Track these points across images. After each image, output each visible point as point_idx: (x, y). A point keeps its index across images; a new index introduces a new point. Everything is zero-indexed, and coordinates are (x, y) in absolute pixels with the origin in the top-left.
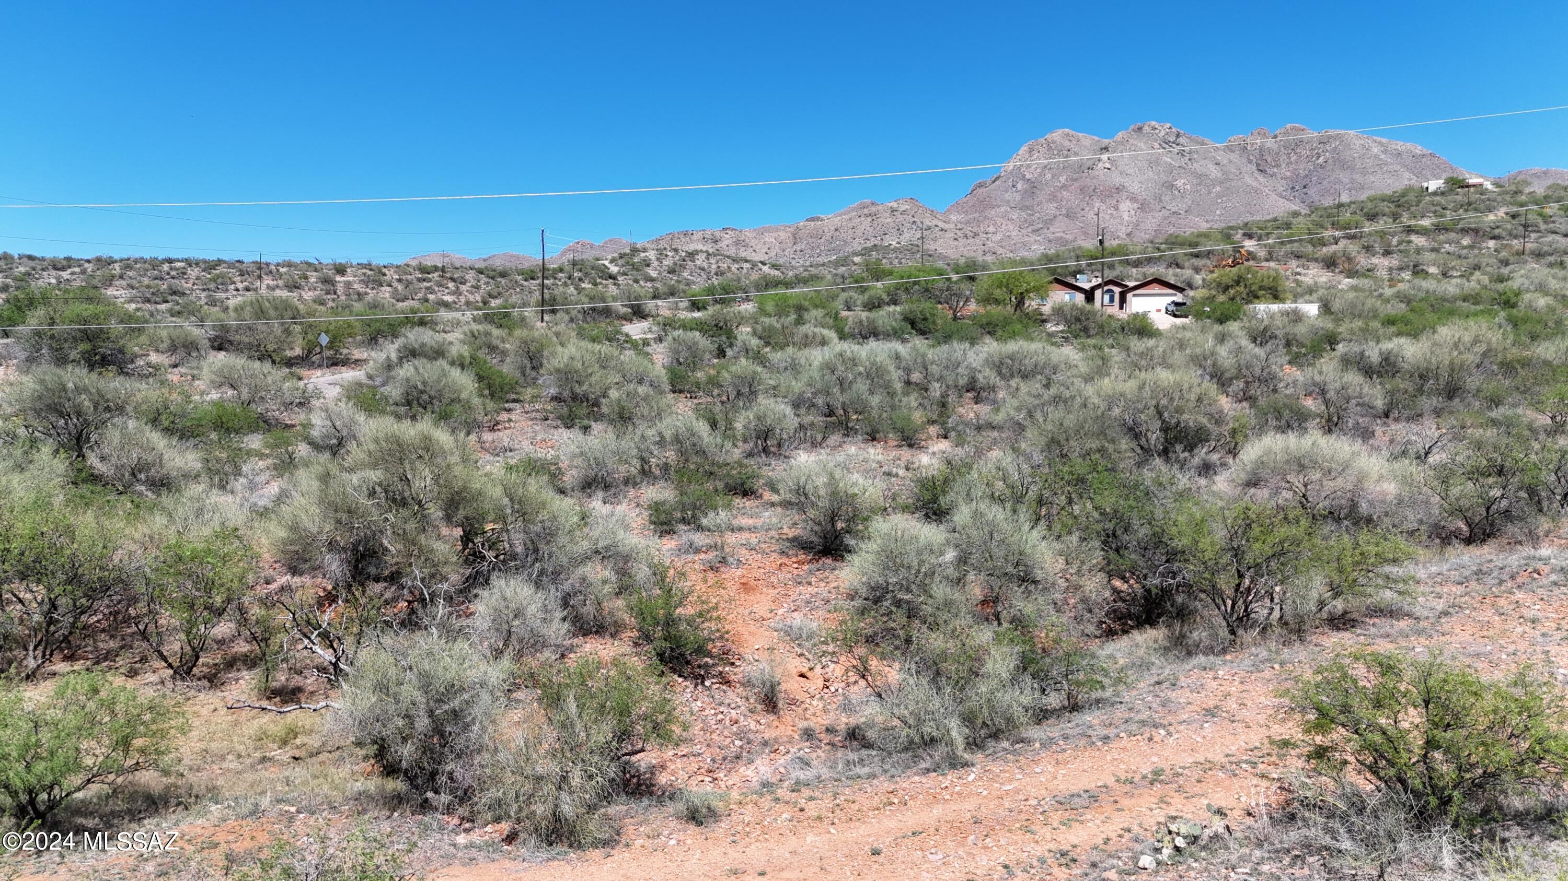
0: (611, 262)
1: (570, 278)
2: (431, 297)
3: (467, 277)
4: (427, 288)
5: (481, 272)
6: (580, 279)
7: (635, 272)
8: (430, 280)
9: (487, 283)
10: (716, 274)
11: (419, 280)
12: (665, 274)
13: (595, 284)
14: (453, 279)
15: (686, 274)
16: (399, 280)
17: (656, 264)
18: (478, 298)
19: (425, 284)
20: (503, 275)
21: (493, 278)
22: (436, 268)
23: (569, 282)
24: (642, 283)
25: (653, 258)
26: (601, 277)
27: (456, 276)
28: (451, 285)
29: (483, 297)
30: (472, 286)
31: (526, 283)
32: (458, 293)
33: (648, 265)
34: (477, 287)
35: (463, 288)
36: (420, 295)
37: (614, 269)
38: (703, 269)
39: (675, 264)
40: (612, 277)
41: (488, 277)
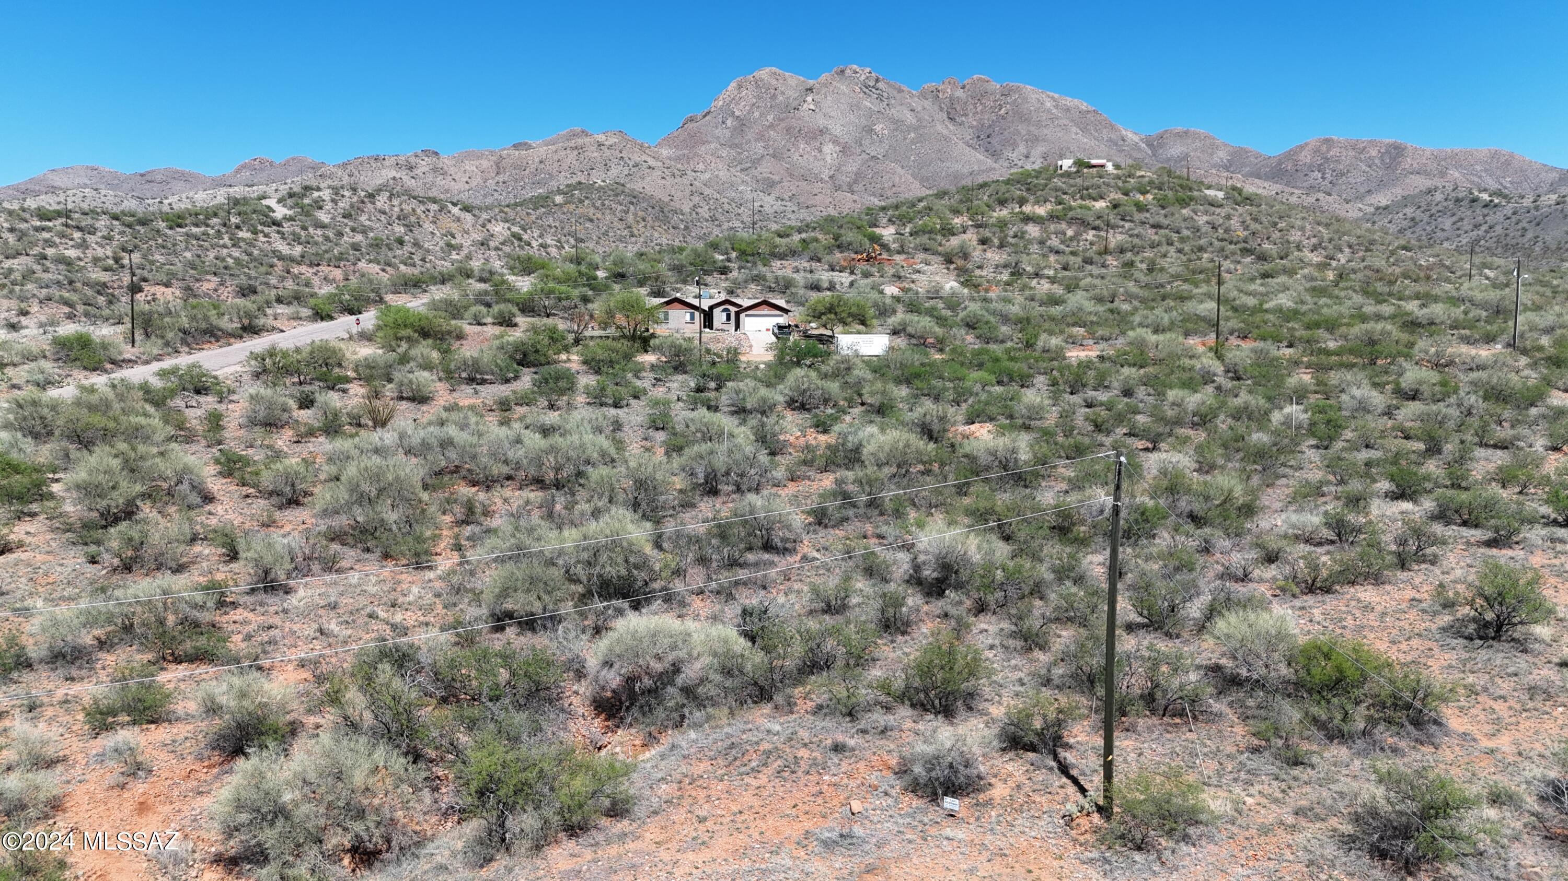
0: (279, 201)
1: (225, 225)
2: (50, 252)
3: (98, 225)
4: (46, 241)
5: (115, 217)
6: (238, 227)
7: (303, 218)
8: (49, 229)
9: (122, 233)
10: (399, 218)
11: (37, 229)
12: (339, 219)
13: (255, 232)
14: (79, 228)
15: (363, 218)
16: (12, 230)
17: (329, 206)
18: (109, 253)
19: (46, 235)
20: (143, 222)
21: (129, 226)
22: (59, 214)
23: (223, 230)
24: (311, 230)
25: (327, 198)
26: (263, 224)
27: (83, 224)
28: (77, 235)
29: (115, 253)
30: (104, 237)
31: (169, 232)
32: (83, 245)
33: (321, 208)
34: (109, 238)
35: (91, 239)
36: (36, 250)
37: (280, 212)
38: (384, 213)
39: (352, 206)
40: (276, 223)
41: (123, 224)
